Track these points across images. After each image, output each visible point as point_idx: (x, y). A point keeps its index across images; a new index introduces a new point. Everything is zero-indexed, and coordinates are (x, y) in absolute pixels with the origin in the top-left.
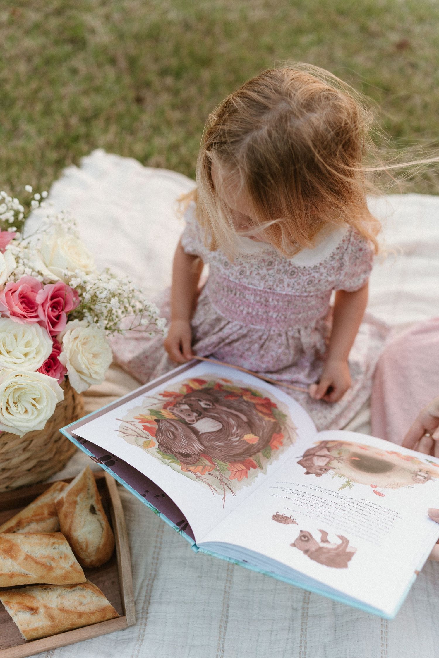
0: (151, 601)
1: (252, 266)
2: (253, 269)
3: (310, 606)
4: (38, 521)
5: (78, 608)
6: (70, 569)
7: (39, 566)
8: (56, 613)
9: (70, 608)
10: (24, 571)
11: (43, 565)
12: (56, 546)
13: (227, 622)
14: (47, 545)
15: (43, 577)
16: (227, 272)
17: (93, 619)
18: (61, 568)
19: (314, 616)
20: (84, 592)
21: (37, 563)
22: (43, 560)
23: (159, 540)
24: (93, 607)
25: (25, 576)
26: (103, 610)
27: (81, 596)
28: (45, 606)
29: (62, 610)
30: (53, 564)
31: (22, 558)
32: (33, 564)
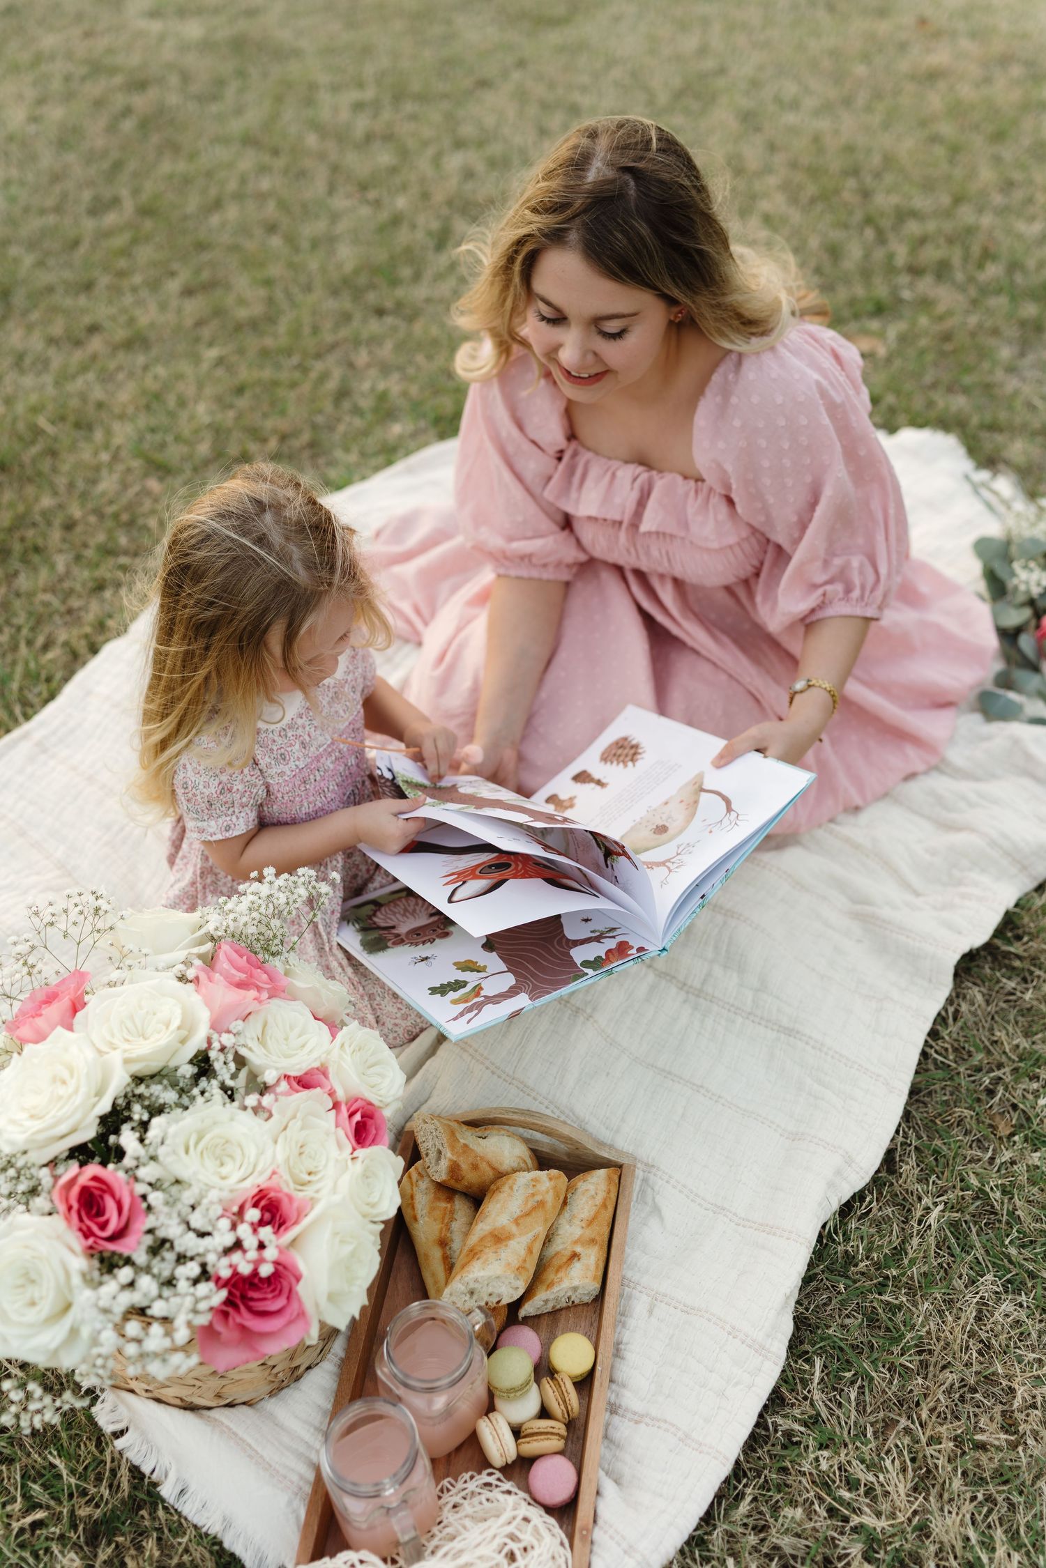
0: (609, 1142)
1: (304, 727)
2: (307, 728)
3: (689, 983)
4: (452, 1219)
5: (597, 1203)
6: (552, 1183)
7: (533, 1214)
8: (589, 1233)
9: (592, 1213)
10: (530, 1235)
11: (534, 1208)
12: (515, 1188)
13: (669, 1073)
14: (510, 1196)
15: (546, 1220)
16: (292, 765)
17: (613, 1196)
18: (547, 1192)
19: (704, 982)
20: (580, 1191)
21: (528, 1214)
22: (530, 1205)
23: (540, 1099)
24: (603, 1186)
25: (536, 1238)
26: (609, 1178)
27: (583, 1194)
28: (576, 1242)
29: (590, 1223)
30: (538, 1198)
31: (514, 1229)
32: (528, 1219)
